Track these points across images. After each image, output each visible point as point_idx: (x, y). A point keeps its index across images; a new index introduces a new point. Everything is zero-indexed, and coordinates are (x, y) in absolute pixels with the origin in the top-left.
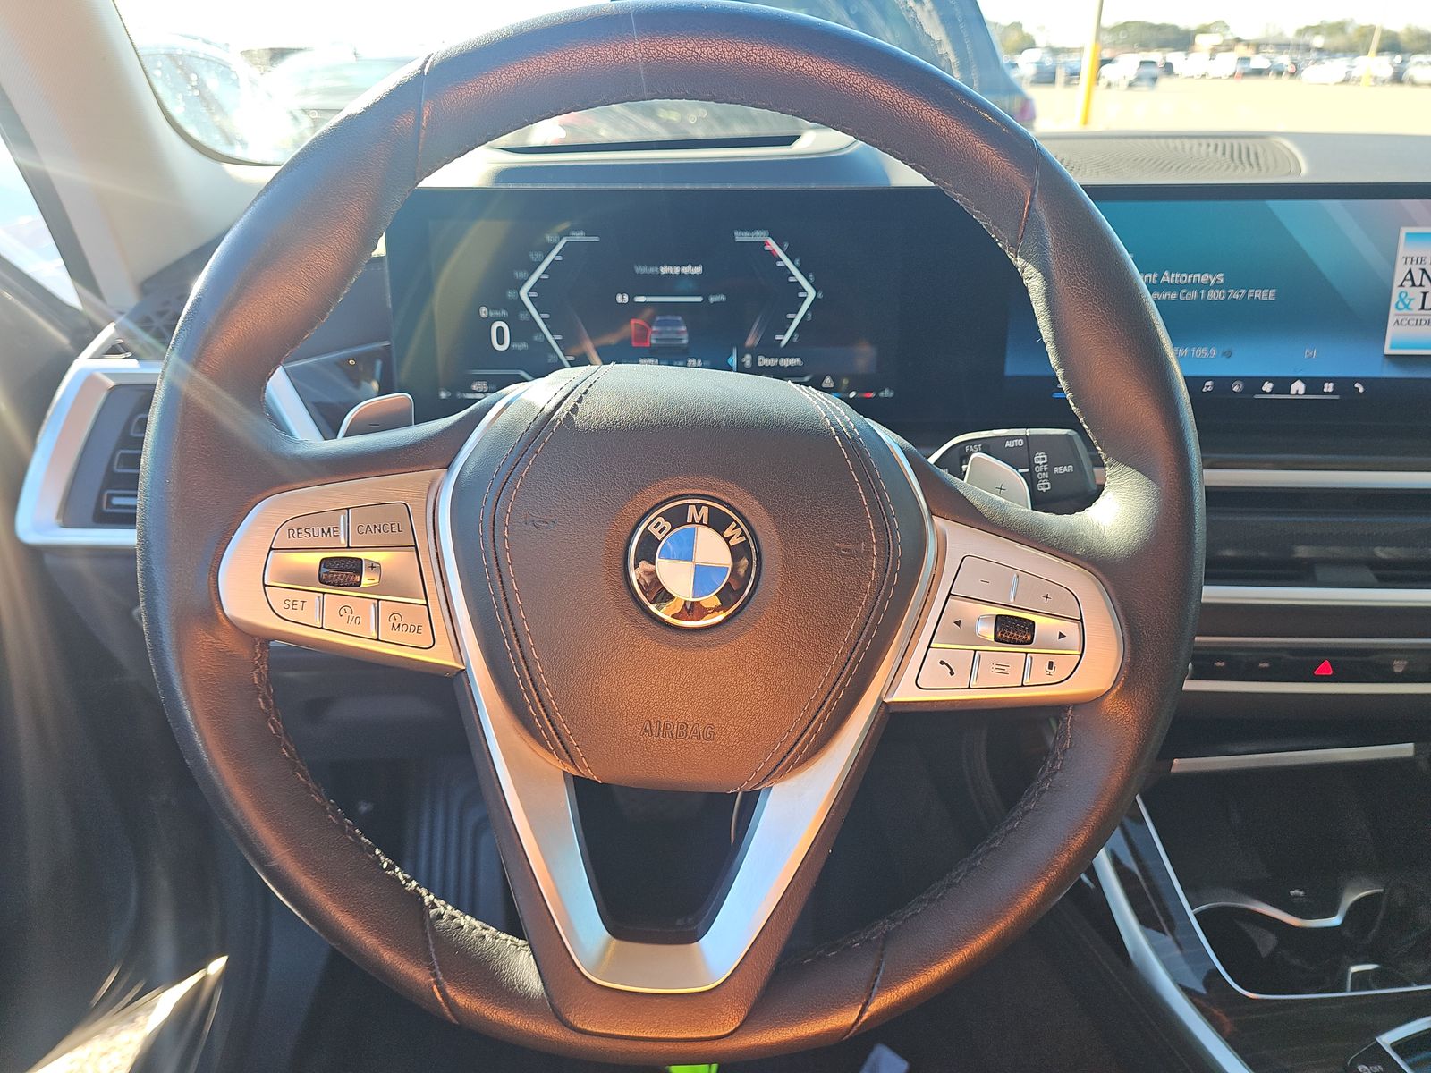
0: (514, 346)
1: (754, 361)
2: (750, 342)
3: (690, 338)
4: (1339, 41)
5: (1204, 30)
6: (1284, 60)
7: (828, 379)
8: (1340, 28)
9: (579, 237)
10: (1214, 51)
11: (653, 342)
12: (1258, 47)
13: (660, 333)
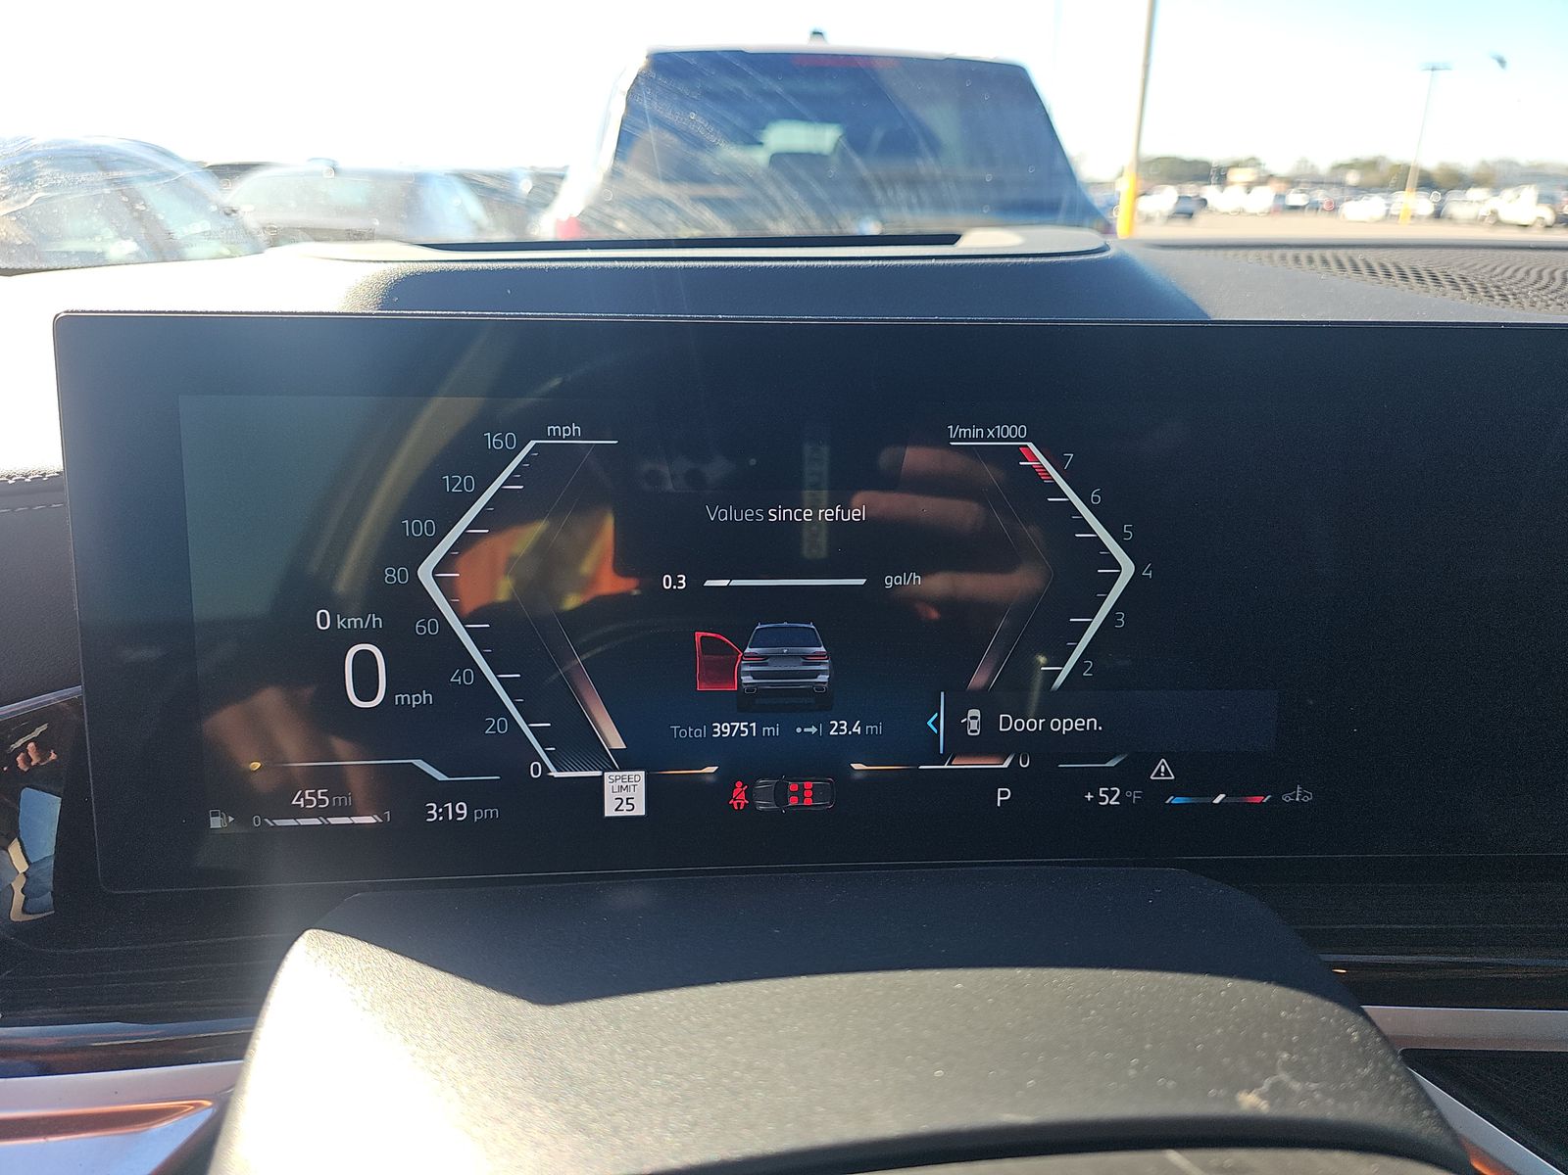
0: (400, 698)
1: (987, 722)
2: (978, 680)
3: (834, 673)
4: (1373, 177)
5: (1237, 165)
6: (1320, 195)
7: (1163, 765)
8: (1371, 165)
9: (568, 435)
10: (1249, 187)
11: (747, 679)
12: (1292, 182)
13: (764, 659)
